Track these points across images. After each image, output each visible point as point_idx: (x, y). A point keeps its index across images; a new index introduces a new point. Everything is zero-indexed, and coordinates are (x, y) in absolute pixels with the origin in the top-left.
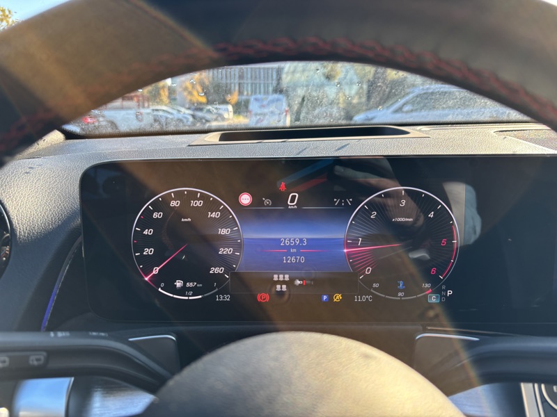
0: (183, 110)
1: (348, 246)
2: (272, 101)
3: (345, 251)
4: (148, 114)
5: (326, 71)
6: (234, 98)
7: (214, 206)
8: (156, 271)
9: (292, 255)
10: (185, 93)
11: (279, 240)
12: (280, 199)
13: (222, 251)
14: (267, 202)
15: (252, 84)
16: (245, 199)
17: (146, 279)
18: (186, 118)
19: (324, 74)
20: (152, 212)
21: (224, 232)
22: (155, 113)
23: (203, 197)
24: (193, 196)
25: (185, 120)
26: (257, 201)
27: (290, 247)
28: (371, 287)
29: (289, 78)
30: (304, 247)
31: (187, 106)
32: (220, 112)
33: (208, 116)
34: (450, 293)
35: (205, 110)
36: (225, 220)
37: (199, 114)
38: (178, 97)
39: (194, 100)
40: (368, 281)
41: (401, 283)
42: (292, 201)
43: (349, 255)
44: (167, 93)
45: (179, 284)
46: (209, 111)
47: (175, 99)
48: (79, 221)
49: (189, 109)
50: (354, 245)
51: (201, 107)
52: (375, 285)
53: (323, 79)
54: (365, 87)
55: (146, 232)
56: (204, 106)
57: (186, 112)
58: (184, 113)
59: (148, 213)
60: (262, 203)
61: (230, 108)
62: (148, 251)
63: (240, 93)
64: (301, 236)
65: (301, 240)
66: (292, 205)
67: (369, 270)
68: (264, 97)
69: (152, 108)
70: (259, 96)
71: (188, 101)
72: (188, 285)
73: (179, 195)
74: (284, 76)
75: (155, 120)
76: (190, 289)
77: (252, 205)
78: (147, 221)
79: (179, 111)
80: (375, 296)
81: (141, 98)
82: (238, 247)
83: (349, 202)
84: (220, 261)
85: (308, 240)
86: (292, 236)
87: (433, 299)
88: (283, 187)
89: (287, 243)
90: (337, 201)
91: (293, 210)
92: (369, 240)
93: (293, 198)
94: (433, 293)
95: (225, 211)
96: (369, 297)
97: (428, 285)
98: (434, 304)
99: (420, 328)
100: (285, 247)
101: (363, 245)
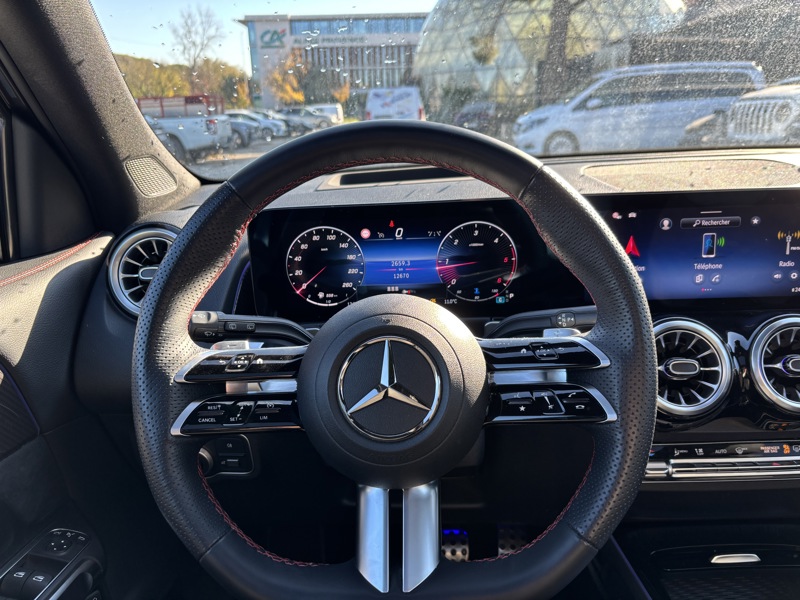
0: (271, 113)
1: (439, 265)
2: (400, 97)
3: (437, 268)
4: (223, 122)
5: (477, 49)
6: (345, 92)
7: (344, 239)
8: (304, 286)
9: (400, 273)
10: (274, 89)
11: (390, 263)
12: (390, 233)
13: (350, 271)
14: (381, 235)
15: (370, 70)
16: (366, 234)
17: (298, 292)
18: (275, 125)
19: (474, 54)
20: (300, 245)
21: (351, 257)
22: (233, 120)
23: (336, 233)
24: (328, 232)
25: (275, 129)
26: (373, 235)
27: (398, 267)
28: (455, 293)
29: (423, 61)
30: (407, 267)
31: (277, 108)
32: (325, 114)
33: (308, 122)
34: (512, 295)
35: (303, 113)
36: (351, 249)
37: (296, 119)
38: (262, 94)
39: (287, 97)
40: (454, 288)
41: (477, 290)
42: (399, 234)
43: (440, 271)
44: (247, 90)
45: (321, 295)
46: (309, 114)
47: (258, 98)
48: (247, 252)
49: (279, 111)
50: (443, 264)
51: (297, 107)
52: (459, 292)
53: (472, 60)
54: (534, 70)
55: (296, 259)
56: (302, 107)
57: (276, 118)
58: (273, 118)
59: (297, 245)
60: (377, 236)
61: (339, 107)
62: (299, 273)
63: (353, 85)
64: (406, 259)
65: (406, 262)
66: (399, 237)
67: (454, 281)
68: (388, 90)
69: (227, 112)
70: (380, 91)
71: (278, 99)
72: (328, 296)
73: (318, 232)
74: (416, 58)
75: (235, 131)
76: (329, 299)
77: (370, 237)
78: (296, 251)
79: (266, 116)
80: (459, 300)
81: (211, 100)
82: (361, 268)
83: (439, 233)
84: (349, 278)
85: (411, 262)
86: (399, 259)
87: (500, 300)
88: (392, 224)
89: (396, 264)
90: (430, 233)
91: (399, 240)
92: (453, 260)
93: (400, 231)
94: (500, 296)
95: (351, 242)
96: (455, 300)
97: (496, 291)
98: (501, 304)
99: (489, 318)
100: (395, 267)
101: (449, 264)
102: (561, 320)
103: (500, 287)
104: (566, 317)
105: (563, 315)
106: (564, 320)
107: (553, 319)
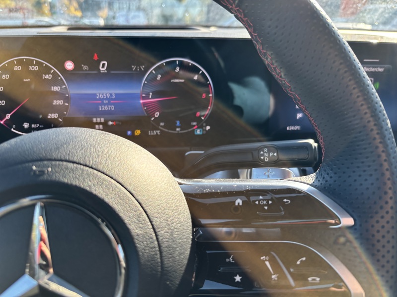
1: (143, 98)
3: (141, 101)
7: (47, 70)
8: (8, 116)
9: (105, 105)
11: (95, 95)
12: (95, 66)
13: (56, 103)
14: (85, 67)
16: (69, 65)
17: (2, 122)
20: (2, 74)
21: (55, 89)
23: (38, 63)
24: (31, 63)
26: (77, 67)
27: (103, 99)
28: (159, 125)
34: (208, 128)
36: (56, 81)
40: (158, 121)
41: (178, 122)
42: (103, 66)
43: (144, 104)
45: (26, 125)
50: (147, 97)
52: (162, 124)
60: (81, 69)
62: (1, 103)
64: (111, 92)
65: (111, 95)
66: (103, 70)
67: (157, 114)
72: (33, 126)
73: (20, 62)
76: (34, 129)
77: (75, 69)
80: (162, 131)
82: (67, 99)
83: (142, 68)
84: (54, 109)
85: (115, 94)
86: (104, 92)
87: (198, 132)
88: (96, 57)
89: (101, 97)
90: (134, 68)
91: (104, 73)
92: (156, 94)
93: (104, 65)
94: (198, 128)
95: (55, 75)
96: (158, 132)
97: (195, 123)
98: (199, 135)
99: (188, 148)
100: (100, 99)
101: (152, 98)
102: (263, 155)
103: (198, 120)
104: (269, 152)
105: (266, 150)
106: (266, 155)
107: (255, 153)
